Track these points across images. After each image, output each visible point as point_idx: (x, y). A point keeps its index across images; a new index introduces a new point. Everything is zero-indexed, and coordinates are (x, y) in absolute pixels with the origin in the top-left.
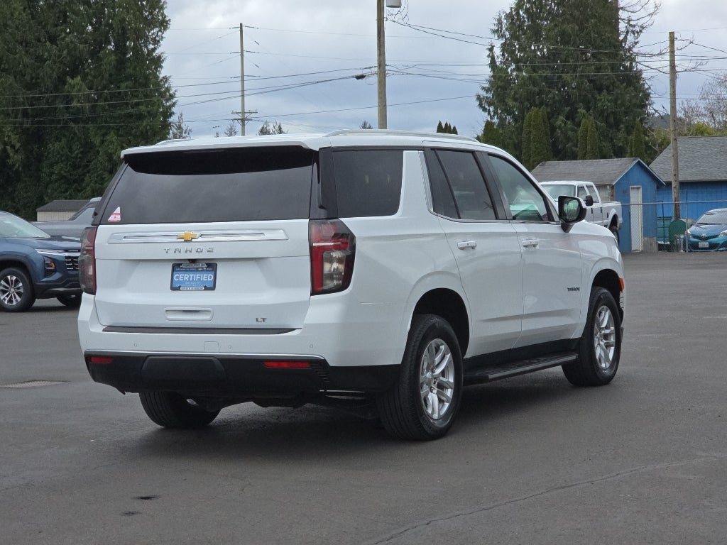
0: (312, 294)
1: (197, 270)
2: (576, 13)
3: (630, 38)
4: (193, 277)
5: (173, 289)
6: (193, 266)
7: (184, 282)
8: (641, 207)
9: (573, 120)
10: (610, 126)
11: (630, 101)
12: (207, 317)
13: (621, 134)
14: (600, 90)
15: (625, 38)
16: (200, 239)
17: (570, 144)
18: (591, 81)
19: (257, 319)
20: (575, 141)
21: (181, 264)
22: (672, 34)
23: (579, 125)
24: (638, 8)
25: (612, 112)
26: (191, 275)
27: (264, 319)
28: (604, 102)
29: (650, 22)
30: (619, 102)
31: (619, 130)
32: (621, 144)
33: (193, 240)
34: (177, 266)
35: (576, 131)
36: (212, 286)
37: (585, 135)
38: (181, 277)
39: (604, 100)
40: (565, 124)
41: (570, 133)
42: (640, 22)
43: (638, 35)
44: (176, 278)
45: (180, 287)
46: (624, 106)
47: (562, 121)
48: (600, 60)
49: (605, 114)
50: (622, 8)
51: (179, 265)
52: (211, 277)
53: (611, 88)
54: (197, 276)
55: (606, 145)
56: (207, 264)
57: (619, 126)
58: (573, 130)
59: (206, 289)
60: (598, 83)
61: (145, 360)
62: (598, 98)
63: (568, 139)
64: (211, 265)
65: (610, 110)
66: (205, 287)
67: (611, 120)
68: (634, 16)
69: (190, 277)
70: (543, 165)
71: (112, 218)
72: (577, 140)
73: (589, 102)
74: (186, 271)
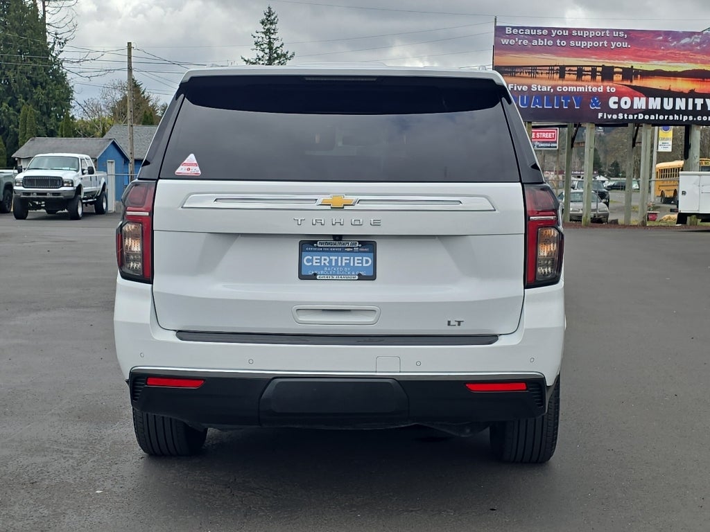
0: (527, 286)
1: (343, 250)
2: (16, 23)
3: (57, 47)
4: (336, 261)
5: (302, 277)
6: (338, 244)
7: (321, 268)
8: (114, 177)
9: (14, 107)
10: (43, 114)
11: (59, 96)
12: (370, 319)
13: (53, 120)
14: (35, 86)
15: (53, 47)
16: (358, 206)
17: (13, 126)
18: (28, 78)
19: (449, 322)
20: (16, 124)
21: (316, 242)
22: (129, 44)
23: (19, 111)
24: (61, 25)
25: (45, 103)
26: (334, 258)
27: (459, 323)
28: (39, 95)
29: (72, 37)
30: (51, 95)
31: (50, 117)
32: (52, 128)
33: (346, 208)
34: (308, 244)
35: (17, 116)
36: (372, 274)
37: (25, 120)
38: (314, 260)
39: (39, 93)
40: (8, 109)
41: (12, 117)
42: (65, 36)
43: (63, 46)
44: (308, 261)
45: (315, 275)
46: (54, 98)
47: (6, 107)
48: (35, 62)
49: (40, 104)
50: (48, 24)
51: (312, 243)
52: (367, 261)
53: (44, 84)
54: (344, 260)
55: (41, 128)
56: (360, 242)
57: (50, 114)
58: (14, 115)
59: (361, 278)
60: (34, 79)
61: (268, 384)
62: (34, 91)
63: (11, 122)
64: (367, 245)
65: (44, 101)
66: (359, 275)
67: (45, 110)
68: (59, 31)
69: (331, 260)
70: (32, 140)
71: (181, 170)
72: (18, 123)
73: (26, 94)
74: (323, 251)
